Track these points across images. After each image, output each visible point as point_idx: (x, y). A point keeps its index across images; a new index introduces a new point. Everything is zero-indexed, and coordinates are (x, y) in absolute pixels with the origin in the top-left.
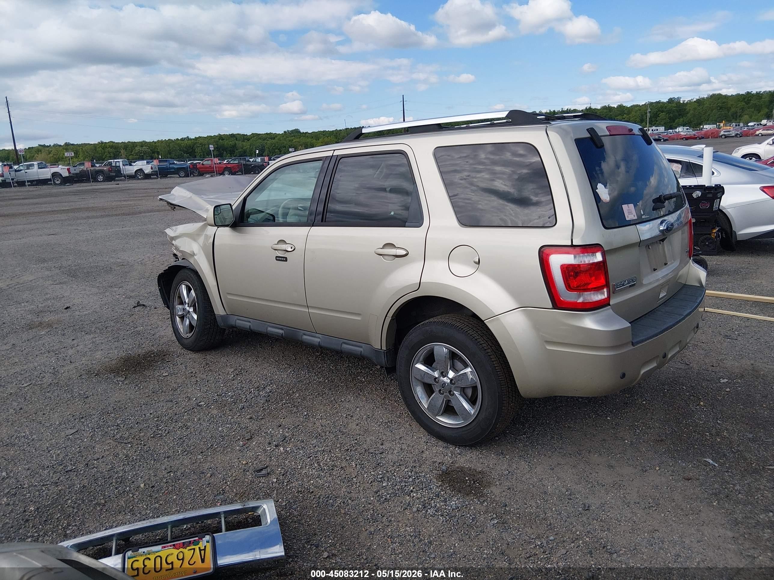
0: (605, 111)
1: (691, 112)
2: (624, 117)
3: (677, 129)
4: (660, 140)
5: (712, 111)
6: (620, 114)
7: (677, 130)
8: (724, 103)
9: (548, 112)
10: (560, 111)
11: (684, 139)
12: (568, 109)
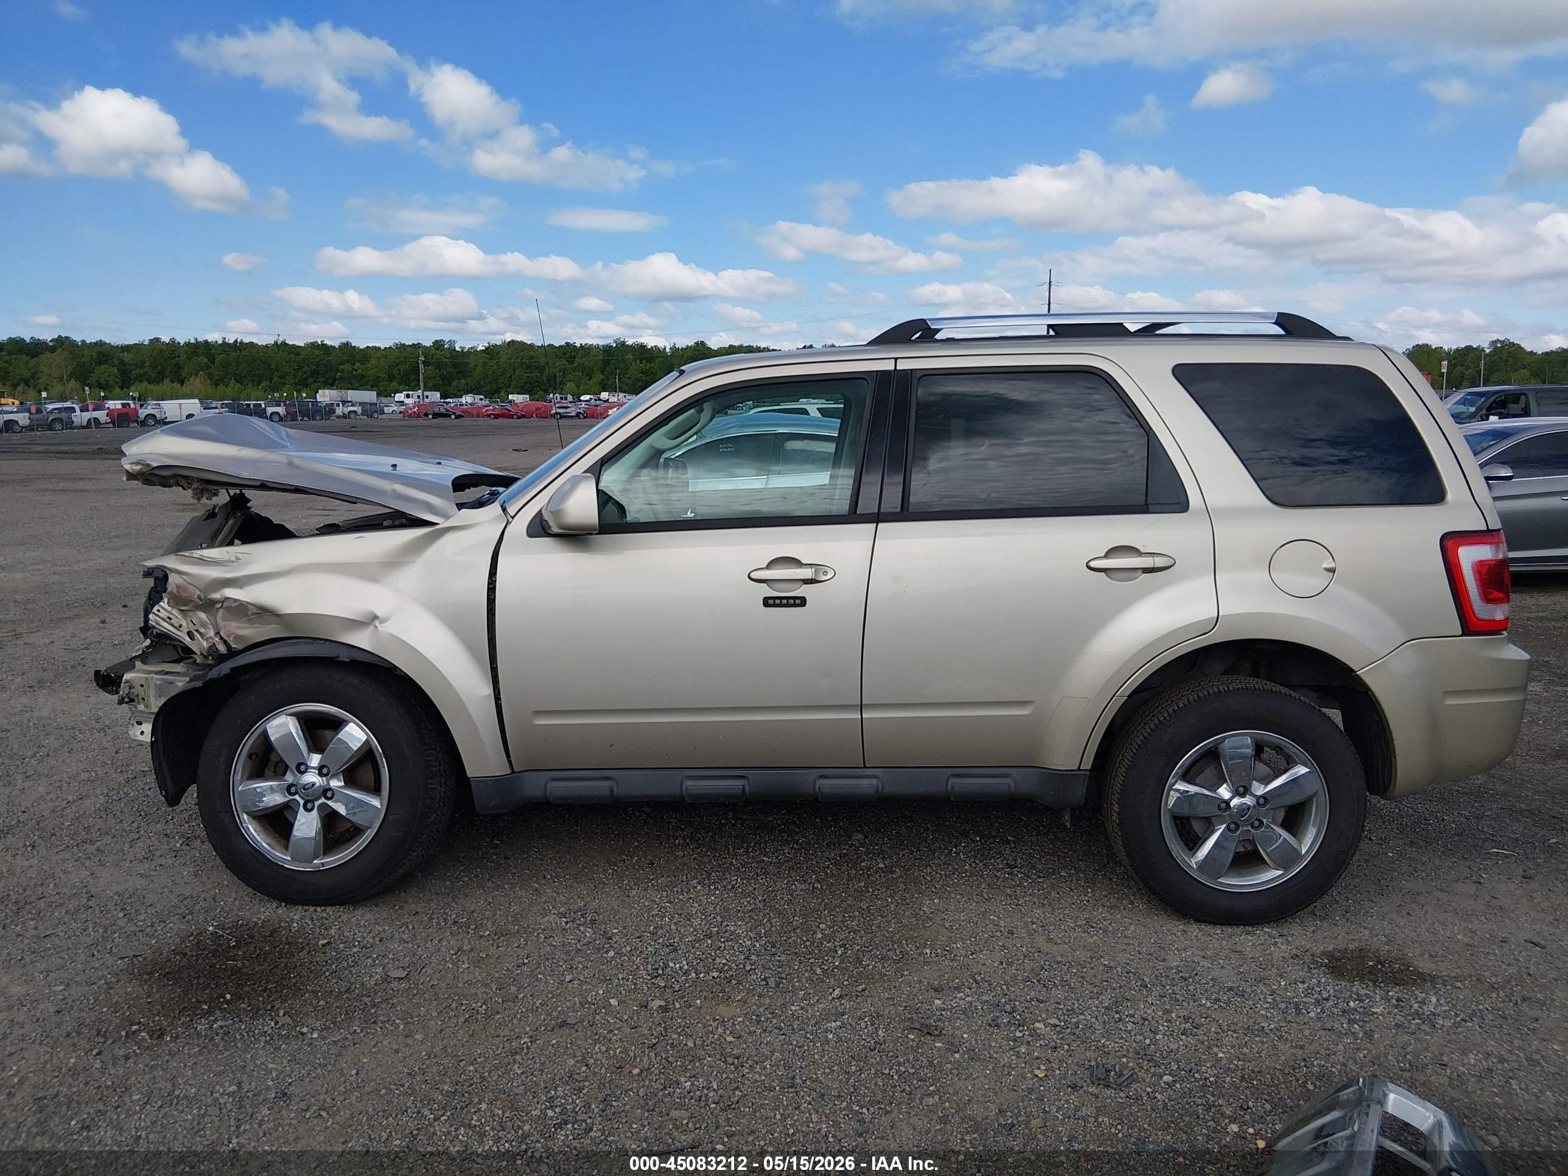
0: (317, 352)
1: (480, 369)
2: (356, 367)
3: (464, 397)
4: (449, 416)
5: (514, 370)
6: (348, 361)
7: (463, 400)
8: (532, 358)
9: (192, 341)
10: (220, 342)
11: (492, 417)
12: (236, 341)
